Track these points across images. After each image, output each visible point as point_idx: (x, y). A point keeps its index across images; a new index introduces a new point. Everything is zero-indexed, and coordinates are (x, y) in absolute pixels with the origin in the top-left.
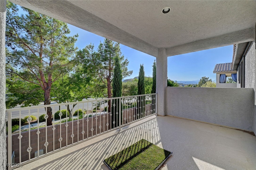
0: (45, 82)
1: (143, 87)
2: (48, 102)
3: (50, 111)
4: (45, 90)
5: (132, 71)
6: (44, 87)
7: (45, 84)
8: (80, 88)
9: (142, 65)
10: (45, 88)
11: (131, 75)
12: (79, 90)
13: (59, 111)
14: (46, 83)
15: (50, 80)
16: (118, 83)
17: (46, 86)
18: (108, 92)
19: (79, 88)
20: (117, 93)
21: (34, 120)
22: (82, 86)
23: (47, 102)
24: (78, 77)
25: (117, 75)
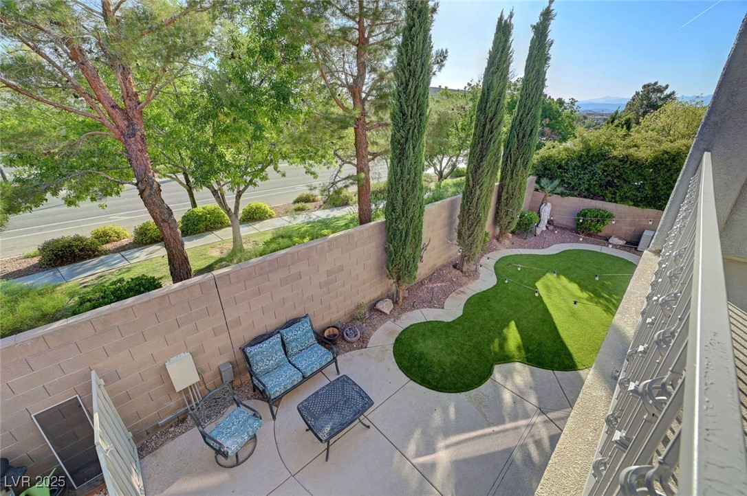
0: (113, 107)
1: (497, 123)
2: (152, 186)
3: (167, 216)
4: (126, 141)
5: (447, 52)
6: (118, 127)
7: (118, 115)
8: (260, 128)
9: (506, 17)
10: (122, 132)
11: (440, 69)
12: (256, 138)
13: (195, 210)
14: (121, 109)
15: (130, 96)
16: (415, 107)
17: (123, 124)
18: (356, 144)
19: (255, 130)
20: (411, 147)
21: (124, 238)
22: (266, 121)
23: (148, 188)
24: (240, 77)
25: (413, 63)
